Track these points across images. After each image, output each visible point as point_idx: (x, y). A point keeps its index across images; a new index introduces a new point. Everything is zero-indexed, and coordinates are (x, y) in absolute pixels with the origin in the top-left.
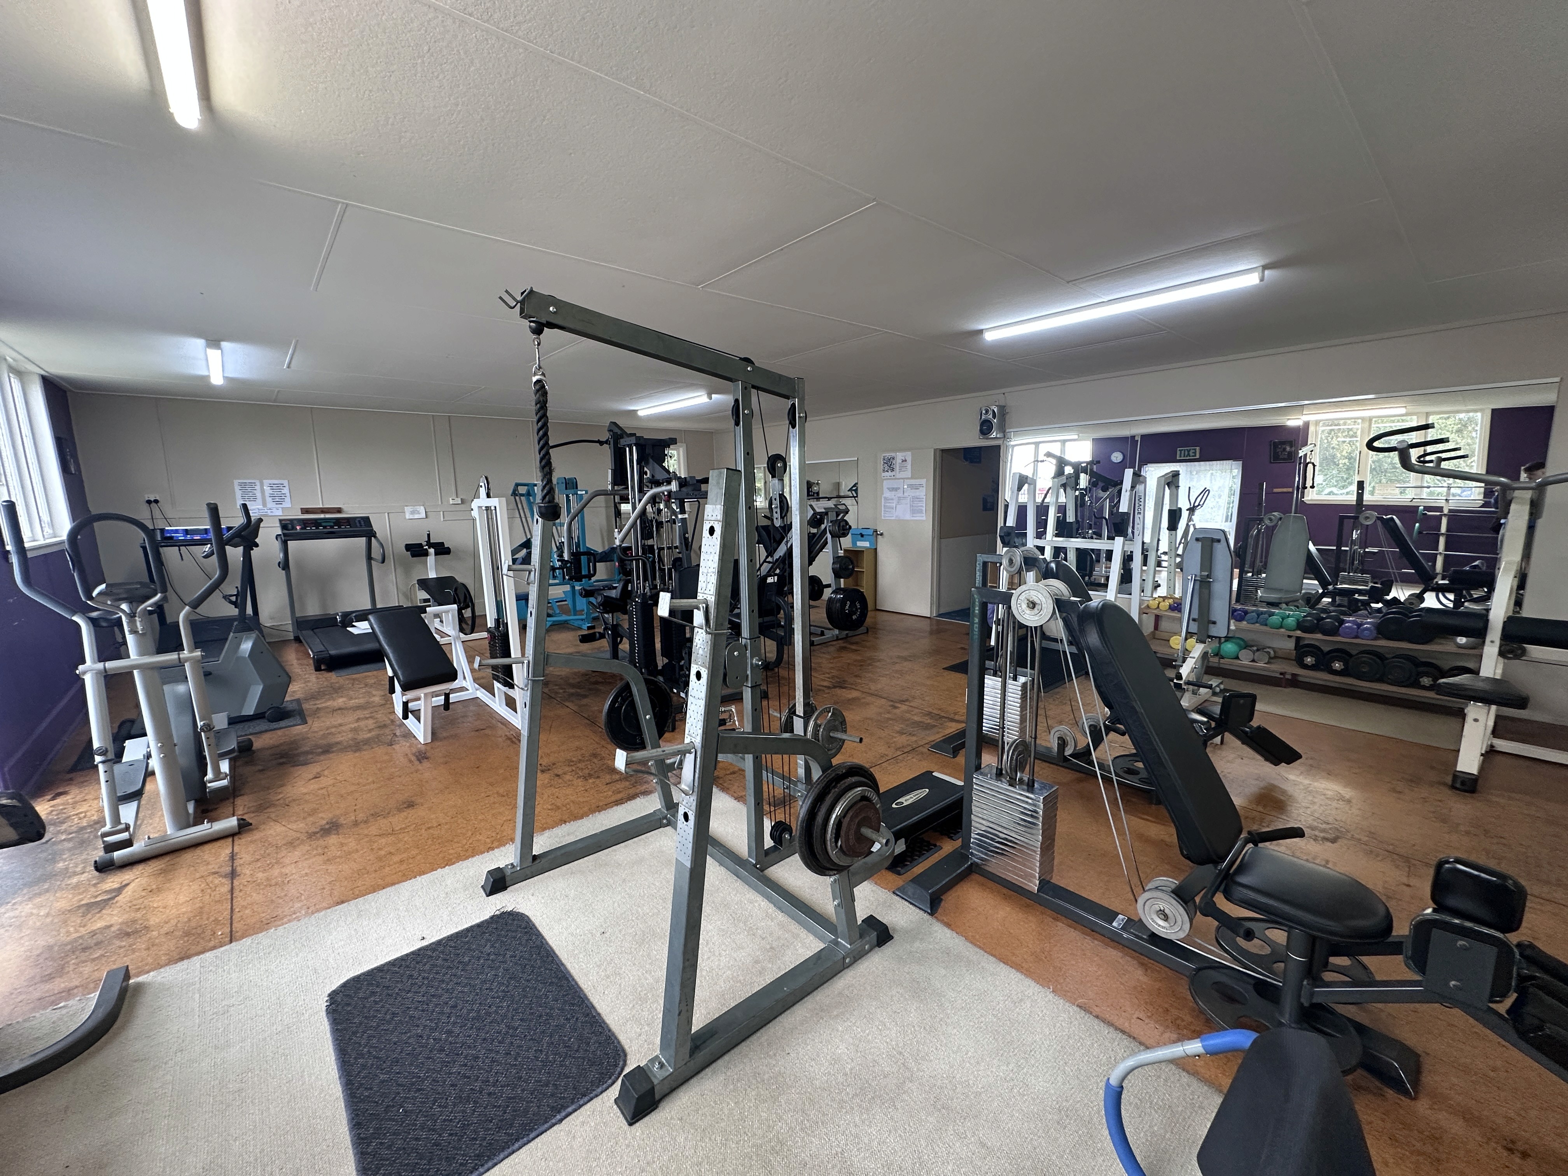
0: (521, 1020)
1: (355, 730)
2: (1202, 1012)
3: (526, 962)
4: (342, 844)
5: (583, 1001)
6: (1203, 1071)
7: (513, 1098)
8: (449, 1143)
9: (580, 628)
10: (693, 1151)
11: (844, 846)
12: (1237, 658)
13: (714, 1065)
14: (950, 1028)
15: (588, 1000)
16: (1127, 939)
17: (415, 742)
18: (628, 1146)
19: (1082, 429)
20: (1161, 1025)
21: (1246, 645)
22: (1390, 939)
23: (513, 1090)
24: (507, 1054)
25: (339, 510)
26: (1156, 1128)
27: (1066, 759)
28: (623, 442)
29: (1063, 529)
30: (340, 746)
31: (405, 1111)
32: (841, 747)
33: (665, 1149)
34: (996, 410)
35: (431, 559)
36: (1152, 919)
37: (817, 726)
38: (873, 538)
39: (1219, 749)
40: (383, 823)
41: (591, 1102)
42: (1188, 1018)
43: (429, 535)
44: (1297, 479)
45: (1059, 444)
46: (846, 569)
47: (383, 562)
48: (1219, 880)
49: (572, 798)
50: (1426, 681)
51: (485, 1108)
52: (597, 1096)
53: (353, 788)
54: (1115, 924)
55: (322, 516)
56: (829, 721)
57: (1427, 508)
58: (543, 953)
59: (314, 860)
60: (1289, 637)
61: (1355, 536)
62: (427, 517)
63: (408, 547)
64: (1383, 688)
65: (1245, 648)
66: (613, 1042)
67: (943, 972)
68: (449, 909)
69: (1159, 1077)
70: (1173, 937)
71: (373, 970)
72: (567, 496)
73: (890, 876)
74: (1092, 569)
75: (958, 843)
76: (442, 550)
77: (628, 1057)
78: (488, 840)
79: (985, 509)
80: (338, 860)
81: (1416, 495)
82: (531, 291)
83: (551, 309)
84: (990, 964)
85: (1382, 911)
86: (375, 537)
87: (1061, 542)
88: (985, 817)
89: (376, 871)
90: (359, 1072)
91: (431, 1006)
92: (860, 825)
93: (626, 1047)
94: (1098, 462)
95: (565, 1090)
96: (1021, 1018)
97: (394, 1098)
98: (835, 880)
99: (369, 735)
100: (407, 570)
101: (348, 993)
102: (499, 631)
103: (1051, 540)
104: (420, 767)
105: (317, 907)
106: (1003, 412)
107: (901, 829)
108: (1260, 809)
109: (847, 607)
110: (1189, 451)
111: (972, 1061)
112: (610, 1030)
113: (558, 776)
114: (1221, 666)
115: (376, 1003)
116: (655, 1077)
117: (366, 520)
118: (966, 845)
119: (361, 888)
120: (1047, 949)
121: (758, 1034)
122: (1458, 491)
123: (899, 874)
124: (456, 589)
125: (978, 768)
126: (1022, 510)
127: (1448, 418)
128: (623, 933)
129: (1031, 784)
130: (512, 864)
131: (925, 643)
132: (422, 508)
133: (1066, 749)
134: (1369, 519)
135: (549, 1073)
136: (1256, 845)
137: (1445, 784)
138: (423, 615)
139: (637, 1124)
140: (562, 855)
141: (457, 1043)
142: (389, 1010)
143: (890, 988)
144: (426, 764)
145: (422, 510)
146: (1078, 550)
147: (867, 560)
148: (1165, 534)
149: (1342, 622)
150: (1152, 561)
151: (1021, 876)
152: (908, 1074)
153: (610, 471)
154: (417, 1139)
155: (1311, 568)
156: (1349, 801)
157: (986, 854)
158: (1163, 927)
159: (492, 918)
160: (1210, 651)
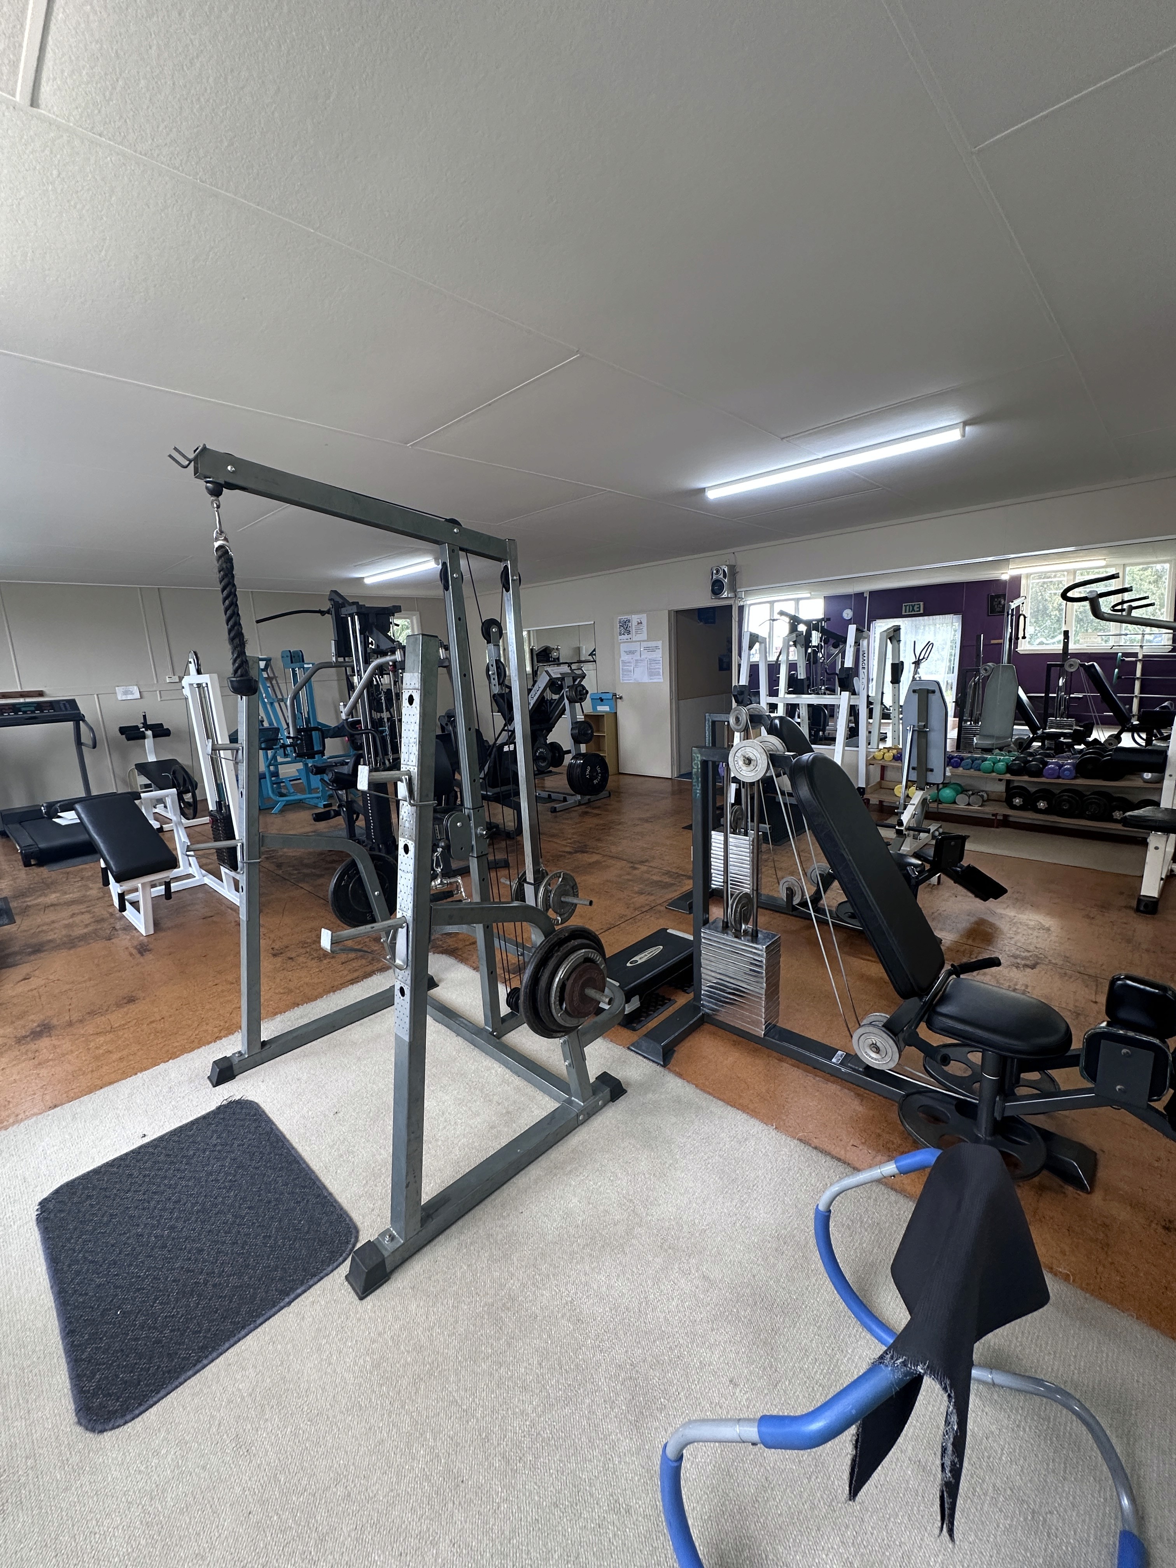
0: (249, 1208)
1: (68, 926)
2: (910, 1134)
3: (255, 1149)
4: (55, 1047)
5: (314, 1183)
6: (909, 1188)
7: (240, 1286)
8: (171, 1339)
9: (316, 807)
10: (424, 1317)
11: (568, 1008)
12: (955, 803)
13: (448, 1231)
14: (678, 1172)
15: (320, 1181)
16: (845, 1073)
17: (137, 934)
18: (359, 1320)
19: (813, 586)
20: (874, 1149)
21: (962, 790)
22: (1069, 1054)
23: (239, 1279)
24: (234, 1243)
25: (41, 694)
26: (864, 1245)
27: (794, 908)
28: (344, 611)
29: (795, 686)
30: (52, 945)
31: (123, 1313)
32: (574, 911)
33: (397, 1318)
34: (726, 570)
35: (149, 742)
36: (866, 1052)
37: (547, 892)
38: (613, 702)
39: (937, 889)
40: (100, 1020)
41: (322, 1282)
42: (898, 1141)
43: (145, 716)
44: (1010, 630)
45: (793, 603)
46: (585, 734)
47: (94, 747)
48: (923, 1011)
49: (307, 980)
50: (1117, 815)
51: (210, 1300)
52: (327, 1275)
53: (68, 987)
54: (834, 1060)
55: (22, 700)
56: (560, 885)
57: (1126, 655)
58: (273, 1139)
59: (24, 1065)
60: (1000, 780)
61: (1061, 684)
62: (141, 697)
63: (123, 730)
64: (1081, 823)
65: (961, 793)
66: (345, 1220)
67: (674, 1120)
68: (173, 1103)
69: (870, 1198)
70: (885, 1068)
71: (89, 1173)
72: (294, 670)
73: (626, 1033)
74: (826, 724)
75: (692, 995)
76: (160, 731)
77: (361, 1233)
78: (216, 1029)
79: (721, 668)
80: (51, 1063)
81: (1115, 642)
82: (204, 448)
83: (229, 468)
84: (718, 1108)
85: (1063, 1028)
86: (84, 721)
87: (793, 699)
88: (713, 969)
89: (92, 1071)
90: (73, 1279)
91: (153, 1203)
92: (583, 987)
93: (359, 1224)
94: (828, 619)
95: (295, 1273)
96: (745, 1156)
97: (112, 1301)
98: (565, 1042)
99: (85, 931)
100: (124, 756)
101: (60, 1199)
102: (222, 814)
103: (784, 698)
104: (141, 960)
105: (27, 1113)
106: (733, 572)
107: (635, 986)
108: (970, 942)
109: (588, 772)
110: (913, 607)
111: (699, 1201)
112: (342, 1209)
113: (291, 958)
114: (940, 811)
115: (92, 1206)
116: (386, 1249)
117: (72, 703)
118: (698, 997)
119: (76, 1090)
120: (772, 1089)
121: (493, 1197)
122: (1151, 638)
123: (634, 1030)
124: (174, 773)
125: (706, 922)
126: (754, 669)
127: (1146, 569)
128: (357, 1110)
129: (754, 934)
130: (239, 1052)
131: (666, 804)
132: (136, 688)
133: (794, 899)
134: (1073, 665)
135: (278, 1258)
136: (958, 976)
137: (1130, 908)
138: (137, 802)
139: (369, 1298)
140: (293, 1039)
141: (180, 1238)
142: (106, 1212)
143: (623, 1139)
144: (149, 956)
145: (135, 689)
146: (810, 706)
147: (607, 723)
148: (888, 687)
149: (1046, 764)
150: (877, 713)
151: (748, 1023)
152: (637, 1220)
153: (333, 642)
154: (136, 1339)
155: (1021, 714)
156: (1048, 929)
157: (716, 1004)
158: (876, 1059)
159: (219, 1108)
160: (929, 798)
